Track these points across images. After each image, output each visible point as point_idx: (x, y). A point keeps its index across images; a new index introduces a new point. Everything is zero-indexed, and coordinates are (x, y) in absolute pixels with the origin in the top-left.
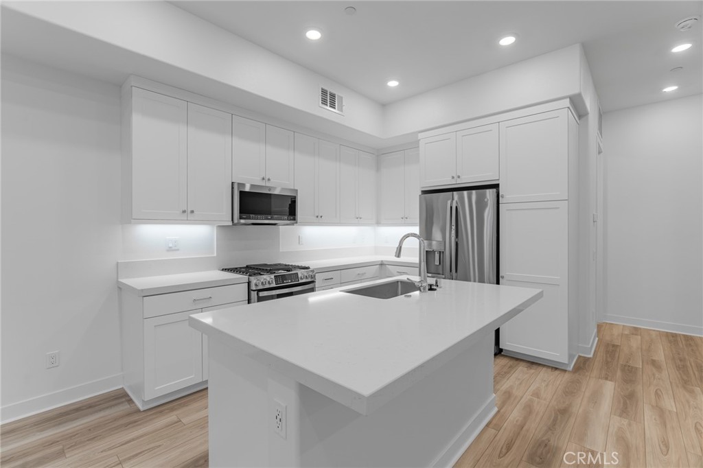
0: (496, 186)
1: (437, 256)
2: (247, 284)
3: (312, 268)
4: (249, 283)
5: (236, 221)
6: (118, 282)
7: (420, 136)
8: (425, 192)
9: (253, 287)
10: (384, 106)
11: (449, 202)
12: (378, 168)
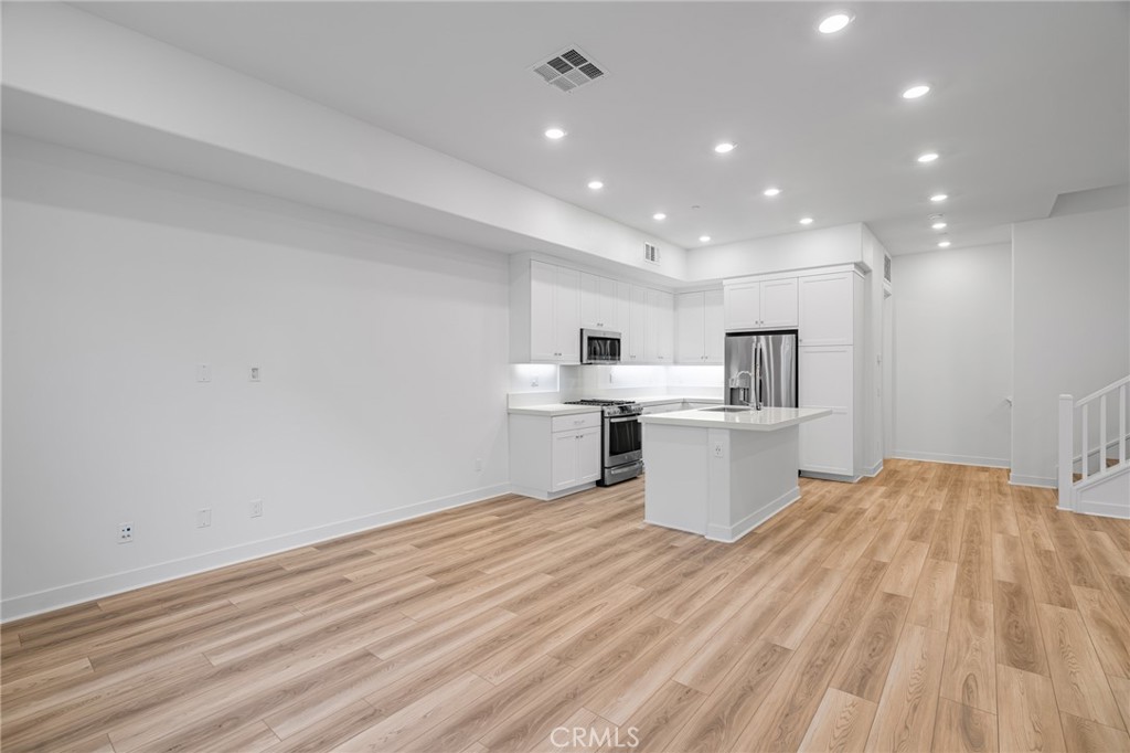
0: (795, 332)
1: (742, 392)
2: (600, 414)
3: (637, 402)
4: (603, 412)
5: (584, 362)
6: (508, 409)
7: (725, 282)
8: (729, 335)
9: (606, 415)
10: (688, 251)
11: (754, 345)
12: (675, 307)
